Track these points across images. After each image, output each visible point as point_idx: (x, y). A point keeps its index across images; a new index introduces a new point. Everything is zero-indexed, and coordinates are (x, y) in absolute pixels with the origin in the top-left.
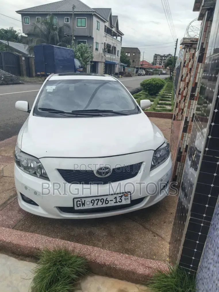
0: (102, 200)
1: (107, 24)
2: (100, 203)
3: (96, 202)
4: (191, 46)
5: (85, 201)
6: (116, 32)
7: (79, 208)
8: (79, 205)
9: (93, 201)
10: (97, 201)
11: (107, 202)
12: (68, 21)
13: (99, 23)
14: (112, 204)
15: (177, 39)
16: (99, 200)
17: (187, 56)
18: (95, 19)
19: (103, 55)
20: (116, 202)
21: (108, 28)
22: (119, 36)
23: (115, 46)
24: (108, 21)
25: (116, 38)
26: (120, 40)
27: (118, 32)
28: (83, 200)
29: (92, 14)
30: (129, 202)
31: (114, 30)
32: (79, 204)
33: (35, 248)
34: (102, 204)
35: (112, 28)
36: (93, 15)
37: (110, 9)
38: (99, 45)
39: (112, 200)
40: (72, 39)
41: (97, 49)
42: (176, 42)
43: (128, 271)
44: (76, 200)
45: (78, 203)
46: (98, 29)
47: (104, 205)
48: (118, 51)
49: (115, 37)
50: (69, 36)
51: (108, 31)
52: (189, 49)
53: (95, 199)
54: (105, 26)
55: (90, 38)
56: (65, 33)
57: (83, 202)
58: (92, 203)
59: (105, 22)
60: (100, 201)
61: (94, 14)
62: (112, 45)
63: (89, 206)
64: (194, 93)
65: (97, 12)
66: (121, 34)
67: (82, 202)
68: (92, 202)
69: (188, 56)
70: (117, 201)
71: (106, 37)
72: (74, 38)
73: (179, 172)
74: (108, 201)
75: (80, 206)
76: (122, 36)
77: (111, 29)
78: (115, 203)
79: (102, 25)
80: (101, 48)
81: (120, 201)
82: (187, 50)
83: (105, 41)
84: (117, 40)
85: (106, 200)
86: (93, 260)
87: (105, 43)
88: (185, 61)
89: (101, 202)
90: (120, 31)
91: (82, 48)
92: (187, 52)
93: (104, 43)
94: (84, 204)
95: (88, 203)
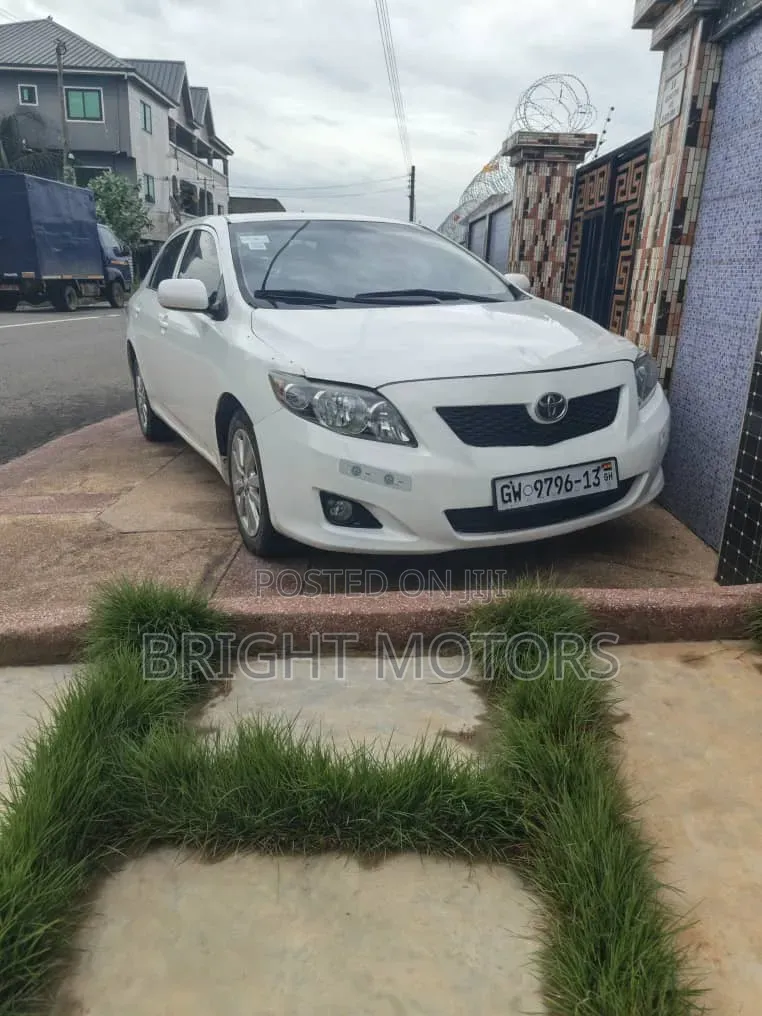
0: (559, 482)
1: (175, 113)
2: (553, 489)
3: (545, 486)
4: (541, 156)
5: (520, 485)
6: (208, 145)
7: (509, 506)
8: (506, 498)
9: (538, 486)
10: (549, 482)
11: (569, 485)
12: (32, 99)
13: (148, 109)
14: (579, 491)
15: (413, 168)
16: (551, 479)
17: (530, 184)
18: (134, 97)
19: (173, 218)
20: (588, 486)
21: (179, 127)
22: (217, 156)
23: (208, 189)
24: (178, 105)
25: (210, 163)
26: (221, 171)
27: (211, 142)
28: (516, 482)
29: (123, 76)
30: (614, 485)
31: (198, 134)
32: (507, 494)
33: (431, 612)
34: (559, 492)
35: (194, 128)
36: (125, 82)
37: (181, 64)
38: (157, 184)
39: (579, 481)
40: (65, 160)
41: (150, 199)
42: (410, 178)
44: (499, 486)
45: (506, 490)
46: (148, 129)
47: (564, 496)
48: (219, 207)
49: (205, 161)
50: (39, 151)
51: (181, 138)
52: (533, 164)
53: (542, 477)
54: (171, 121)
55: (123, 160)
56: (24, 142)
57: (517, 489)
58: (537, 489)
59: (167, 106)
60: (553, 483)
61: (134, 81)
62: (199, 186)
63: (529, 499)
64: (680, 227)
65: (139, 70)
66: (223, 151)
67: (513, 488)
68: (537, 487)
69: (533, 187)
70: (591, 483)
71: (176, 157)
72: (71, 156)
74: (571, 482)
75: (510, 500)
76: (229, 158)
77: (190, 130)
78: (585, 487)
79: (160, 117)
80: (163, 195)
81: (597, 482)
82: (528, 168)
83: (173, 172)
84: (214, 171)
85: (567, 481)
87: (174, 177)
88: (527, 199)
89: (556, 485)
90: (219, 140)
91: (108, 189)
92: (529, 173)
93: (170, 177)
94: (517, 495)
95: (528, 491)
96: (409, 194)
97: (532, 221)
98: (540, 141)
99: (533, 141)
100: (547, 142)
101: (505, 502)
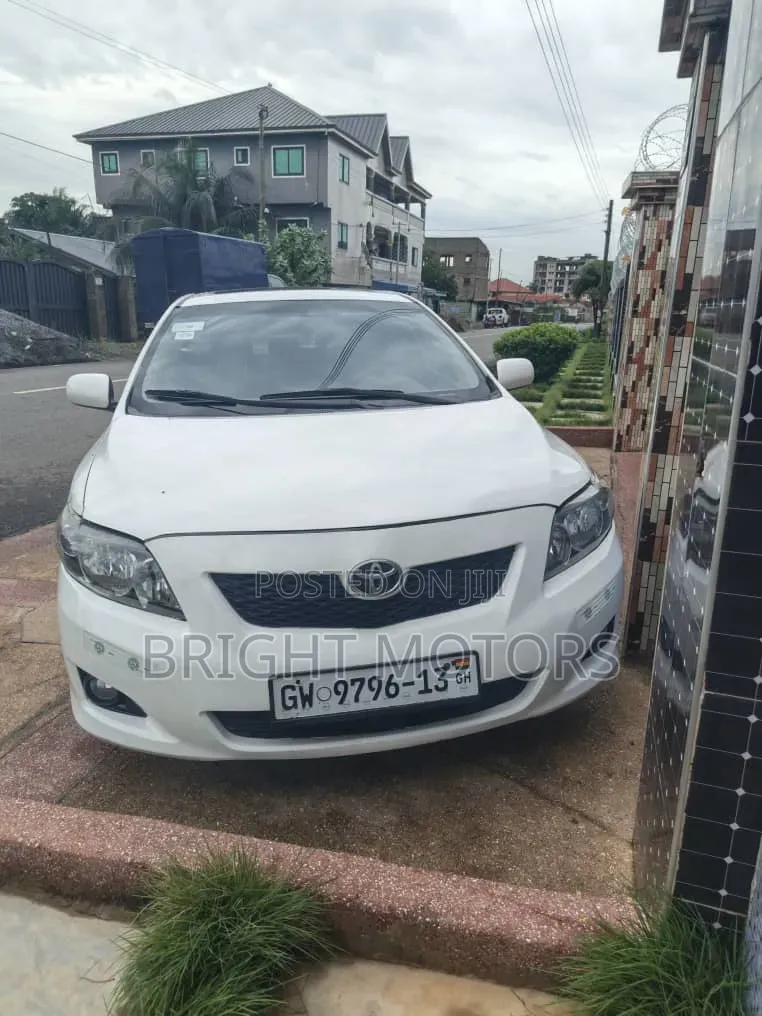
0: (375, 684)
1: (375, 164)
2: (366, 693)
3: (352, 691)
4: (661, 198)
5: (311, 685)
6: (406, 190)
7: (293, 714)
8: (290, 703)
9: (341, 688)
10: (358, 684)
11: (392, 690)
12: (245, 161)
13: (346, 161)
14: (409, 697)
15: (611, 202)
16: (362, 681)
17: (648, 230)
18: (334, 150)
19: (364, 263)
20: (427, 690)
21: (377, 175)
22: (414, 200)
23: (401, 232)
24: (376, 155)
25: (407, 207)
26: (419, 215)
27: (410, 188)
28: (305, 683)
29: (324, 132)
30: (472, 690)
31: (397, 181)
32: (290, 698)
33: (131, 863)
34: (375, 698)
35: (392, 175)
36: (326, 137)
37: (383, 116)
38: (351, 231)
39: (412, 683)
40: (261, 214)
41: (342, 245)
42: (607, 212)
43: (482, 935)
44: (278, 686)
45: (289, 693)
46: (346, 179)
47: (383, 702)
48: (414, 249)
49: (402, 206)
50: (248, 205)
51: (378, 186)
52: (652, 208)
53: (346, 677)
54: (369, 170)
55: (320, 211)
56: (236, 198)
57: (306, 692)
58: (338, 693)
59: (366, 157)
60: (366, 687)
61: (332, 135)
62: (393, 231)
63: (326, 705)
64: (683, 312)
65: (339, 126)
66: (421, 195)
67: (301, 689)
68: (340, 690)
69: (651, 233)
70: (431, 686)
71: (372, 204)
72: (267, 210)
73: (650, 598)
74: (396, 685)
75: (295, 705)
76: (427, 201)
77: (388, 178)
78: (421, 692)
79: (358, 168)
80: (356, 241)
81: (441, 685)
82: (646, 212)
83: (368, 219)
84: (411, 215)
85: (389, 683)
86: (350, 900)
87: (369, 225)
88: (644, 248)
89: (371, 688)
90: (418, 186)
91: (293, 240)
92: (646, 218)
93: (365, 224)
94: (307, 699)
95: (324, 694)
96: (605, 228)
97: (649, 272)
98: (658, 181)
99: (651, 182)
100: (667, 181)
101: (286, 708)
